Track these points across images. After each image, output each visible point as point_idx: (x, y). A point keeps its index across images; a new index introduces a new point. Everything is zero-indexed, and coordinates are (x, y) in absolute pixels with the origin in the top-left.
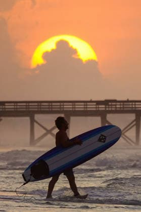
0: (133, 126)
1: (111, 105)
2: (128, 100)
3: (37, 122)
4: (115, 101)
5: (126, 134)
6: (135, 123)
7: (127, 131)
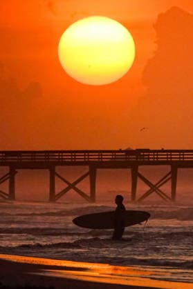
0: (169, 179)
1: (144, 155)
2: (163, 149)
3: (57, 175)
4: (148, 151)
5: (160, 188)
6: (170, 176)
7: (161, 185)
